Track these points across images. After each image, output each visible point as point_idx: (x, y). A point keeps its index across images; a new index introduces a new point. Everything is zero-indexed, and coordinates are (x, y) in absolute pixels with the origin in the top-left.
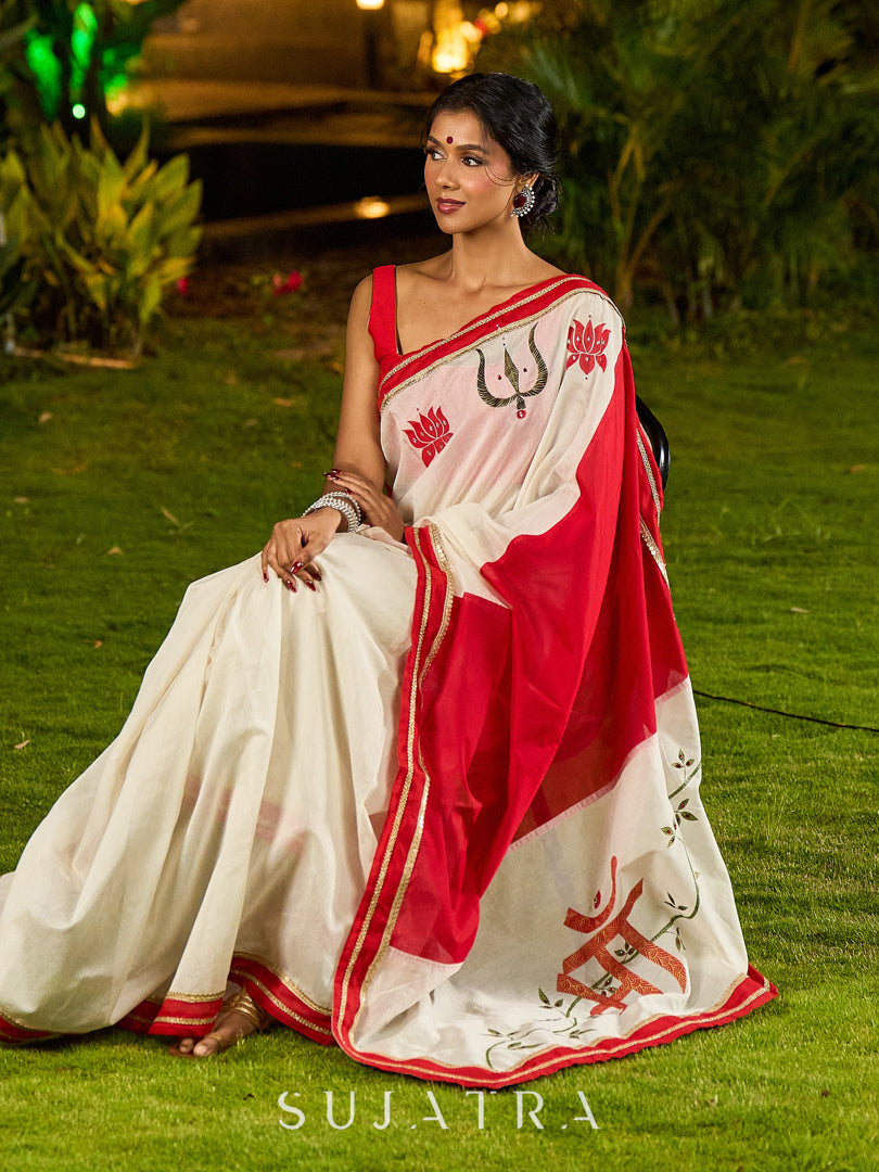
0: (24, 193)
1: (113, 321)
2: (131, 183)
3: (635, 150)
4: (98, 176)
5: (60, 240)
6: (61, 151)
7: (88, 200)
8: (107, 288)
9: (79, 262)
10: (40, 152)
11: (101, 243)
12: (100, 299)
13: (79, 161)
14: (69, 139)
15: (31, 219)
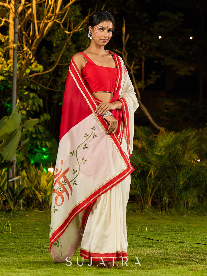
0: (26, 178)
1: (43, 205)
2: (48, 177)
3: (152, 171)
4: (41, 175)
5: (33, 188)
6: (34, 170)
7: (39, 180)
8: (42, 197)
9: (37, 192)
10: (30, 170)
11: (41, 189)
12: (41, 200)
13: (38, 172)
14: (36, 168)
15: (27, 183)
